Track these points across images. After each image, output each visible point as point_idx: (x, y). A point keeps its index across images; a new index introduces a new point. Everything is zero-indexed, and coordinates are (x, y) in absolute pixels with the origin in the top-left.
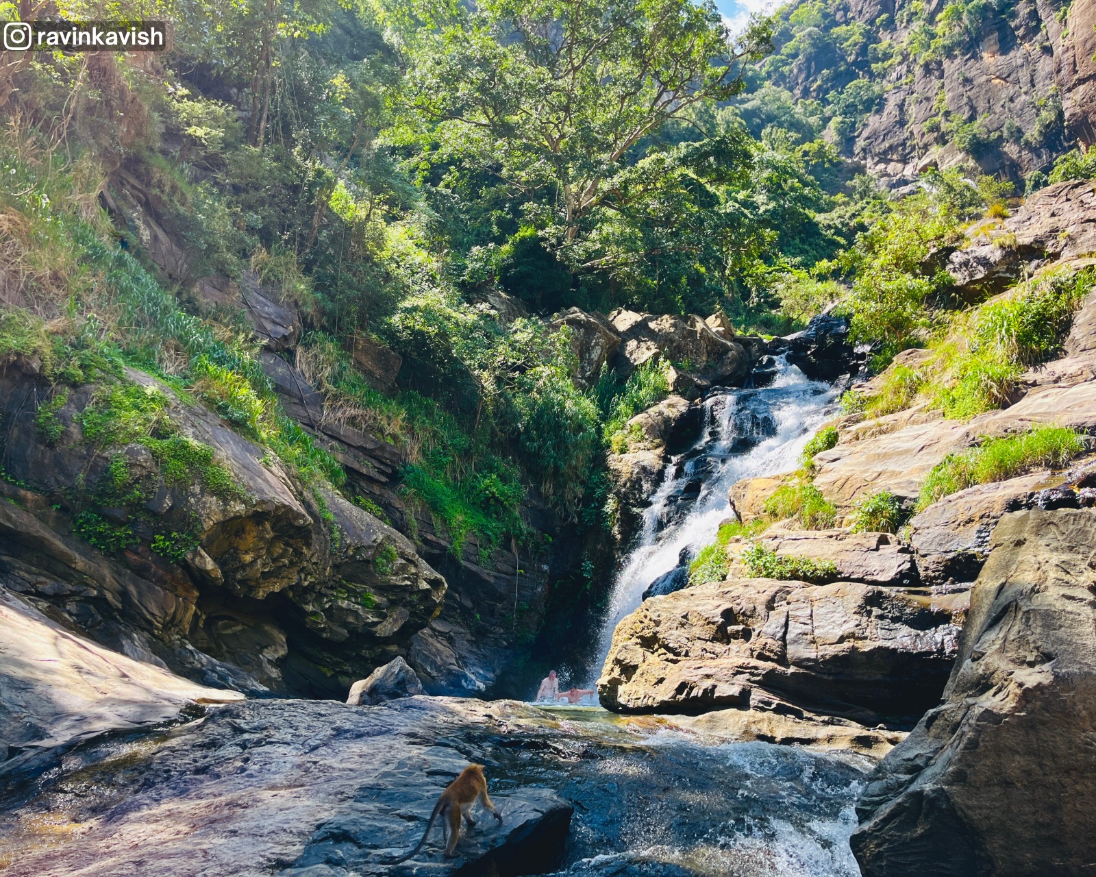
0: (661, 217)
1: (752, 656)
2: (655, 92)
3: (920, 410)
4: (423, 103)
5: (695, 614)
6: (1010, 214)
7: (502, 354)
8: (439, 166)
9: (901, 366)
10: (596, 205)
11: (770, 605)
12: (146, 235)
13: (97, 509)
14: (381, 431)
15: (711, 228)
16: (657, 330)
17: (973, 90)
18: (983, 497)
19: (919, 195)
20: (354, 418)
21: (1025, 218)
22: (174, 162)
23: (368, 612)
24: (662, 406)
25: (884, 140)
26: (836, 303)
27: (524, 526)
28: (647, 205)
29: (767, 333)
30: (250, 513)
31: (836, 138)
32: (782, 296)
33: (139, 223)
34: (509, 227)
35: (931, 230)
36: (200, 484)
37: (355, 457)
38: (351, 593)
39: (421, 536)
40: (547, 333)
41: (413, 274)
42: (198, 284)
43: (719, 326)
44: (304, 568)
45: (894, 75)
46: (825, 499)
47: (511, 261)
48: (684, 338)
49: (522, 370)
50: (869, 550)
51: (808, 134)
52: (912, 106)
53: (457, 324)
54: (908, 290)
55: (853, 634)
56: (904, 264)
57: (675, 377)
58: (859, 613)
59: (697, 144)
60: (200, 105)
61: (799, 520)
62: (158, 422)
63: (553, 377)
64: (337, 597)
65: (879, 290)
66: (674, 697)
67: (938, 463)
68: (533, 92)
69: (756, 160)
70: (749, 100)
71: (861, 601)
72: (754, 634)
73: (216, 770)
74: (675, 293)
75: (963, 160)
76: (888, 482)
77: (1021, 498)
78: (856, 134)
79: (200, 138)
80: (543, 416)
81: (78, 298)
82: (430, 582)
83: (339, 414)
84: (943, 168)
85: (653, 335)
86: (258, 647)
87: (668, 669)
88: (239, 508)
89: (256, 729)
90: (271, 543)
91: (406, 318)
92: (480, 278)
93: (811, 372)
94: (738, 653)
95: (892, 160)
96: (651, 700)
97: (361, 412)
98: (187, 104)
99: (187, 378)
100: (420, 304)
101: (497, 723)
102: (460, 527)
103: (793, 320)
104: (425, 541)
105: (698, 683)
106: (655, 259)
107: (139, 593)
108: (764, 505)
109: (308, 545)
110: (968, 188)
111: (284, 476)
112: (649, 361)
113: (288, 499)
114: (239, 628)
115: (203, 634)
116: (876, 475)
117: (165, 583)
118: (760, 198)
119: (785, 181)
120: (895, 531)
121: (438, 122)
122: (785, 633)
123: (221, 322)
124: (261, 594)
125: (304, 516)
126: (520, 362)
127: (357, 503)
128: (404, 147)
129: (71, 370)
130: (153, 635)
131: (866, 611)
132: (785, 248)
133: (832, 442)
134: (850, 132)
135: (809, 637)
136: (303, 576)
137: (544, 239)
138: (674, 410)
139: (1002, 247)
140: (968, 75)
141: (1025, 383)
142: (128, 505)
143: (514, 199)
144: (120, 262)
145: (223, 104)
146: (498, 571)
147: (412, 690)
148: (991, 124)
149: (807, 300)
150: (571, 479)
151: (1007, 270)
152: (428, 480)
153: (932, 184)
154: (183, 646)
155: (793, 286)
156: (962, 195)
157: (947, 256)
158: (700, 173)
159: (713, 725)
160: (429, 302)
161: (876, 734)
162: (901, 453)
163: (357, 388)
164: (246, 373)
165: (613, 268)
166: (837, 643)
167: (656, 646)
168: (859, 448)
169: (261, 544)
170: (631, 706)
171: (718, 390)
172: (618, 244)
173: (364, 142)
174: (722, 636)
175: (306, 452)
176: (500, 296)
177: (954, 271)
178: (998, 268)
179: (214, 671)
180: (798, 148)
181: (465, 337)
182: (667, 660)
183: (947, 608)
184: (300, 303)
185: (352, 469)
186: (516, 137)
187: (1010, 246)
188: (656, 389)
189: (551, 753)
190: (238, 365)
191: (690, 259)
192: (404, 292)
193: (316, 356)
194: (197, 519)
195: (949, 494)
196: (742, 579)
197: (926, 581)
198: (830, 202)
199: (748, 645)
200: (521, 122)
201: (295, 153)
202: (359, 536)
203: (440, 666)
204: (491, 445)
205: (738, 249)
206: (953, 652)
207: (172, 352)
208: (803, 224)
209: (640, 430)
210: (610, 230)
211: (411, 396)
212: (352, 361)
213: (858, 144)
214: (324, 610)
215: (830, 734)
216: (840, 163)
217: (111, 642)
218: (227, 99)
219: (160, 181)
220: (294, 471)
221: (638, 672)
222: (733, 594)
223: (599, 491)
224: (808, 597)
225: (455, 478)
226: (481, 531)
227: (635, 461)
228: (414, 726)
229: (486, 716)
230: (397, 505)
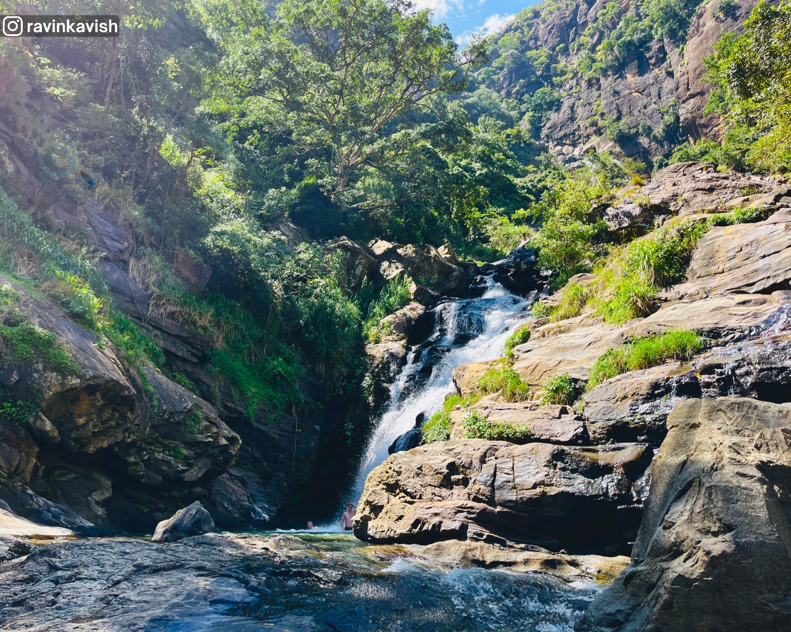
0: (407, 175)
1: (469, 499)
2: (404, 85)
3: (588, 317)
4: (234, 83)
5: (428, 466)
6: (646, 183)
7: (289, 268)
8: (245, 130)
9: (574, 285)
10: (361, 163)
11: (483, 460)
12: (10, 168)
14: (194, 323)
15: (443, 184)
16: (403, 255)
17: (620, 100)
18: (634, 380)
19: (584, 169)
20: (173, 313)
21: (656, 187)
22: (36, 114)
23: (178, 463)
24: (406, 310)
25: (560, 130)
26: (528, 240)
27: (302, 397)
28: (398, 166)
29: (479, 260)
30: (84, 385)
31: (529, 127)
32: (490, 234)
33: (5, 159)
34: (296, 176)
35: (593, 191)
36: (43, 362)
37: (174, 343)
38: (166, 448)
39: (223, 404)
40: (324, 254)
41: (223, 207)
42: (51, 207)
43: (446, 254)
44: (128, 428)
45: (568, 86)
46: (521, 379)
47: (297, 201)
48: (422, 261)
49: (304, 280)
50: (554, 418)
51: (510, 123)
52: (580, 108)
53: (255, 245)
54: (580, 233)
55: (543, 481)
56: (577, 214)
57: (416, 289)
58: (548, 466)
59: (433, 125)
60: (58, 72)
61: (503, 394)
62: (10, 313)
63: (327, 286)
64: (154, 451)
65: (559, 232)
66: (410, 530)
67: (602, 354)
68: (316, 79)
69: (474, 137)
70: (470, 97)
71: (549, 458)
72: (471, 482)
74: (417, 229)
75: (612, 146)
76: (566, 368)
77: (660, 381)
78: (542, 125)
79: (57, 96)
80: (318, 315)
82: (227, 439)
83: (162, 310)
84: (599, 151)
85: (400, 259)
86: (88, 491)
87: (406, 509)
88: (76, 381)
90: (101, 409)
91: (217, 239)
92: (274, 212)
94: (458, 497)
95: (566, 144)
96: (393, 532)
97: (179, 309)
98: (48, 71)
99: (37, 279)
100: (227, 229)
101: (272, 555)
102: (253, 397)
103: (498, 251)
104: (226, 407)
105: (428, 520)
106: (403, 204)
108: (478, 383)
109: (132, 410)
110: (615, 165)
111: (114, 357)
112: (397, 277)
113: (117, 375)
114: (73, 475)
115: (42, 481)
116: (557, 362)
117: (11, 441)
118: (476, 166)
119: (493, 155)
120: (571, 404)
121: (246, 96)
122: (494, 481)
123: (69, 237)
124: (91, 449)
125: (129, 388)
126: (302, 275)
127: (173, 378)
128: (219, 115)
131: (553, 465)
132: (493, 201)
133: (526, 338)
134: (538, 123)
135: (511, 484)
136: (127, 435)
137: (322, 186)
138: (415, 313)
139: (640, 205)
140: (617, 89)
141: (659, 299)
143: (301, 156)
145: (76, 72)
146: (282, 430)
147: (206, 528)
148: (632, 123)
149: (508, 238)
150: (338, 362)
151: (644, 222)
152: (229, 361)
153: (592, 161)
154: (24, 491)
155: (499, 228)
156: (611, 169)
157: (604, 210)
158: (435, 145)
159: (439, 552)
160: (234, 228)
161: (560, 558)
162: (574, 347)
163: (177, 291)
164: (87, 277)
165: (371, 210)
166: (531, 489)
167: (398, 491)
168: (545, 343)
169: (93, 410)
170: (378, 537)
171: (444, 299)
172: (376, 192)
173: (190, 108)
174: (447, 483)
175: (133, 338)
176: (289, 226)
177: (609, 220)
178: (638, 220)
179: (49, 511)
180: (503, 132)
181: (261, 255)
182: (405, 502)
183: (610, 462)
184: (134, 225)
185: (170, 352)
186: (304, 111)
187: (646, 205)
188: (402, 297)
189: (313, 580)
190: (80, 271)
191: (427, 206)
192: (216, 219)
193: (145, 266)
194: (39, 390)
195: (609, 377)
196: (463, 439)
197: (594, 441)
198: (524, 170)
199: (466, 490)
200: (307, 100)
201: (134, 112)
202: (173, 404)
203: (235, 502)
204: (279, 336)
205: (461, 200)
206: (614, 495)
207: (25, 259)
208: (506, 185)
209: (389, 327)
210: (371, 181)
211: (218, 298)
212: (173, 270)
213: (544, 131)
214: (143, 461)
215: (526, 558)
216: (531, 144)
218: (81, 68)
219: (24, 127)
220: (123, 353)
221: (384, 510)
222: (455, 451)
223: (359, 371)
224: (510, 454)
225: (251, 360)
226: (269, 400)
227: (385, 349)
228: (203, 560)
229: (264, 548)
230: (205, 380)
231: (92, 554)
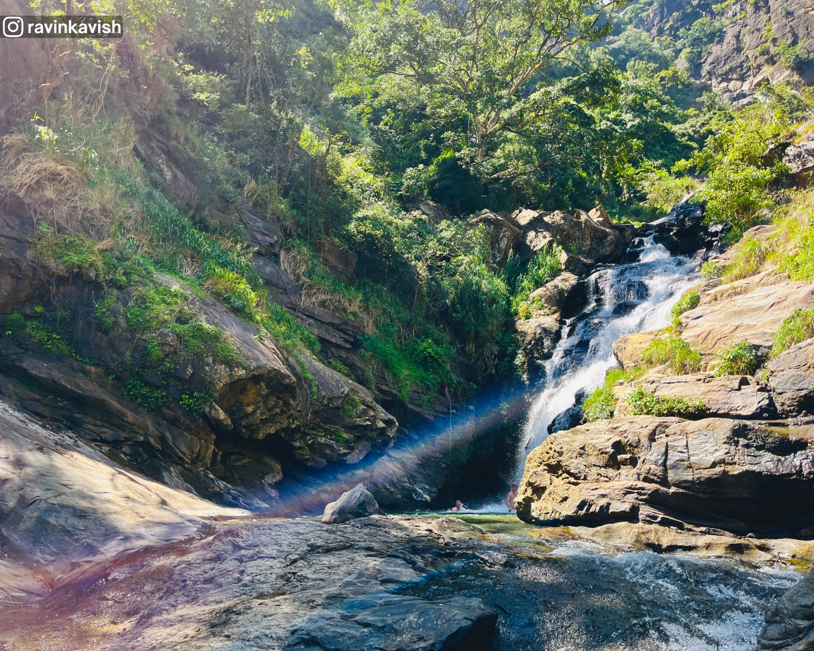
0: (550, 136)
1: (639, 479)
2: (541, 40)
3: (769, 275)
4: (365, 63)
5: (591, 446)
7: (432, 248)
8: (379, 110)
9: (751, 239)
10: (499, 130)
11: (652, 438)
12: (169, 175)
13: (140, 377)
14: (344, 310)
15: (590, 141)
16: (550, 222)
17: (794, 21)
19: (756, 105)
20: (325, 301)
22: (186, 120)
23: (340, 446)
24: (557, 281)
25: (725, 64)
26: (692, 194)
27: (454, 377)
28: (539, 127)
29: (636, 220)
30: (249, 376)
31: (687, 65)
32: (647, 191)
33: (164, 167)
34: (433, 152)
35: (768, 130)
36: (212, 356)
37: (327, 330)
38: (327, 432)
39: (378, 387)
40: (465, 230)
41: (363, 192)
42: (207, 209)
43: (599, 217)
44: (292, 415)
45: (731, 13)
46: (692, 349)
47: (436, 177)
48: (572, 227)
49: (448, 259)
50: (732, 390)
51: (664, 63)
52: (747, 36)
53: (397, 228)
54: (754, 179)
55: (724, 460)
56: (749, 159)
57: (566, 258)
58: (728, 443)
59: (576, 78)
60: (201, 77)
61: (671, 366)
62: (180, 312)
63: (472, 263)
64: (317, 435)
65: (729, 180)
66: (576, 512)
67: (788, 316)
68: (447, 47)
69: (623, 86)
70: (615, 41)
71: (729, 434)
72: (640, 461)
73: (220, 580)
74: (564, 194)
75: (789, 76)
76: (745, 333)
78: (702, 61)
79: (203, 101)
80: (465, 294)
81: (121, 224)
82: (385, 422)
83: (314, 299)
84: (774, 83)
85: (548, 227)
86: (261, 475)
87: (570, 490)
88: (241, 372)
89: (250, 547)
90: (266, 398)
91: (359, 225)
92: (413, 192)
93: (675, 249)
94: (627, 477)
95: (732, 79)
96: (557, 514)
97: (329, 297)
98: (192, 77)
99: (201, 277)
100: (368, 214)
101: (436, 536)
102: (406, 379)
103: (657, 209)
104: (381, 391)
105: (595, 502)
106: (547, 168)
107: (173, 438)
108: (642, 355)
109: (294, 398)
110: (794, 97)
111: (274, 347)
112: (545, 248)
113: (279, 366)
114: (247, 460)
115: (221, 466)
116: (734, 328)
117: (191, 429)
118: (627, 117)
119: (646, 102)
120: (753, 374)
121: (377, 76)
122: (666, 460)
123: (224, 236)
124: (261, 436)
125: (289, 376)
126: (445, 253)
127: (329, 365)
128: (352, 98)
129: (117, 277)
130: (185, 468)
131: (734, 441)
132: (648, 154)
133: (694, 303)
134: (698, 59)
135: (686, 463)
136: (291, 420)
137: (460, 159)
138: (567, 284)
140: (790, 9)
142: (161, 374)
143: (437, 130)
144: (150, 196)
145: (218, 75)
146: (436, 411)
147: (371, 510)
148: (810, 46)
149: (667, 193)
150: (488, 340)
152: (380, 345)
153: (766, 95)
154: (206, 476)
155: (657, 183)
156: (790, 102)
157: (783, 150)
158: (580, 100)
159: (609, 534)
160: (376, 212)
161: (747, 542)
162: (755, 310)
163: (326, 279)
164: (243, 272)
165: (513, 178)
166: (709, 468)
167: (560, 472)
168: (718, 307)
169: (259, 399)
170: (542, 519)
171: (599, 266)
172: (517, 158)
173: (323, 96)
174: (613, 463)
175: (290, 328)
176: (428, 204)
177: (790, 162)
179: (229, 493)
180: (656, 75)
181: (404, 237)
182: (569, 483)
183: (804, 437)
184: (281, 219)
185: (325, 340)
186: (436, 83)
188: (552, 268)
189: (479, 562)
190: (237, 267)
191: (574, 167)
192: (357, 205)
193: (294, 257)
194: (211, 382)
195: (798, 342)
196: (628, 416)
197: (782, 414)
198: (683, 115)
199: (635, 470)
200: (439, 71)
201: (272, 107)
202: (331, 390)
203: (396, 484)
204: (426, 317)
205: (612, 156)
206: (810, 473)
207: (189, 260)
208: (662, 134)
209: (540, 300)
210: (511, 148)
211: (365, 283)
212: (321, 260)
213: (705, 68)
214: (308, 445)
215: (708, 542)
216: (690, 84)
217: (154, 474)
218: (222, 71)
219: (177, 135)
220: (281, 343)
221: (547, 492)
222: (621, 429)
223: (510, 349)
224: (683, 431)
225: (401, 343)
226: (422, 382)
227: (537, 324)
228: (371, 541)
229: (428, 530)
230: (359, 365)
231: (270, 534)
